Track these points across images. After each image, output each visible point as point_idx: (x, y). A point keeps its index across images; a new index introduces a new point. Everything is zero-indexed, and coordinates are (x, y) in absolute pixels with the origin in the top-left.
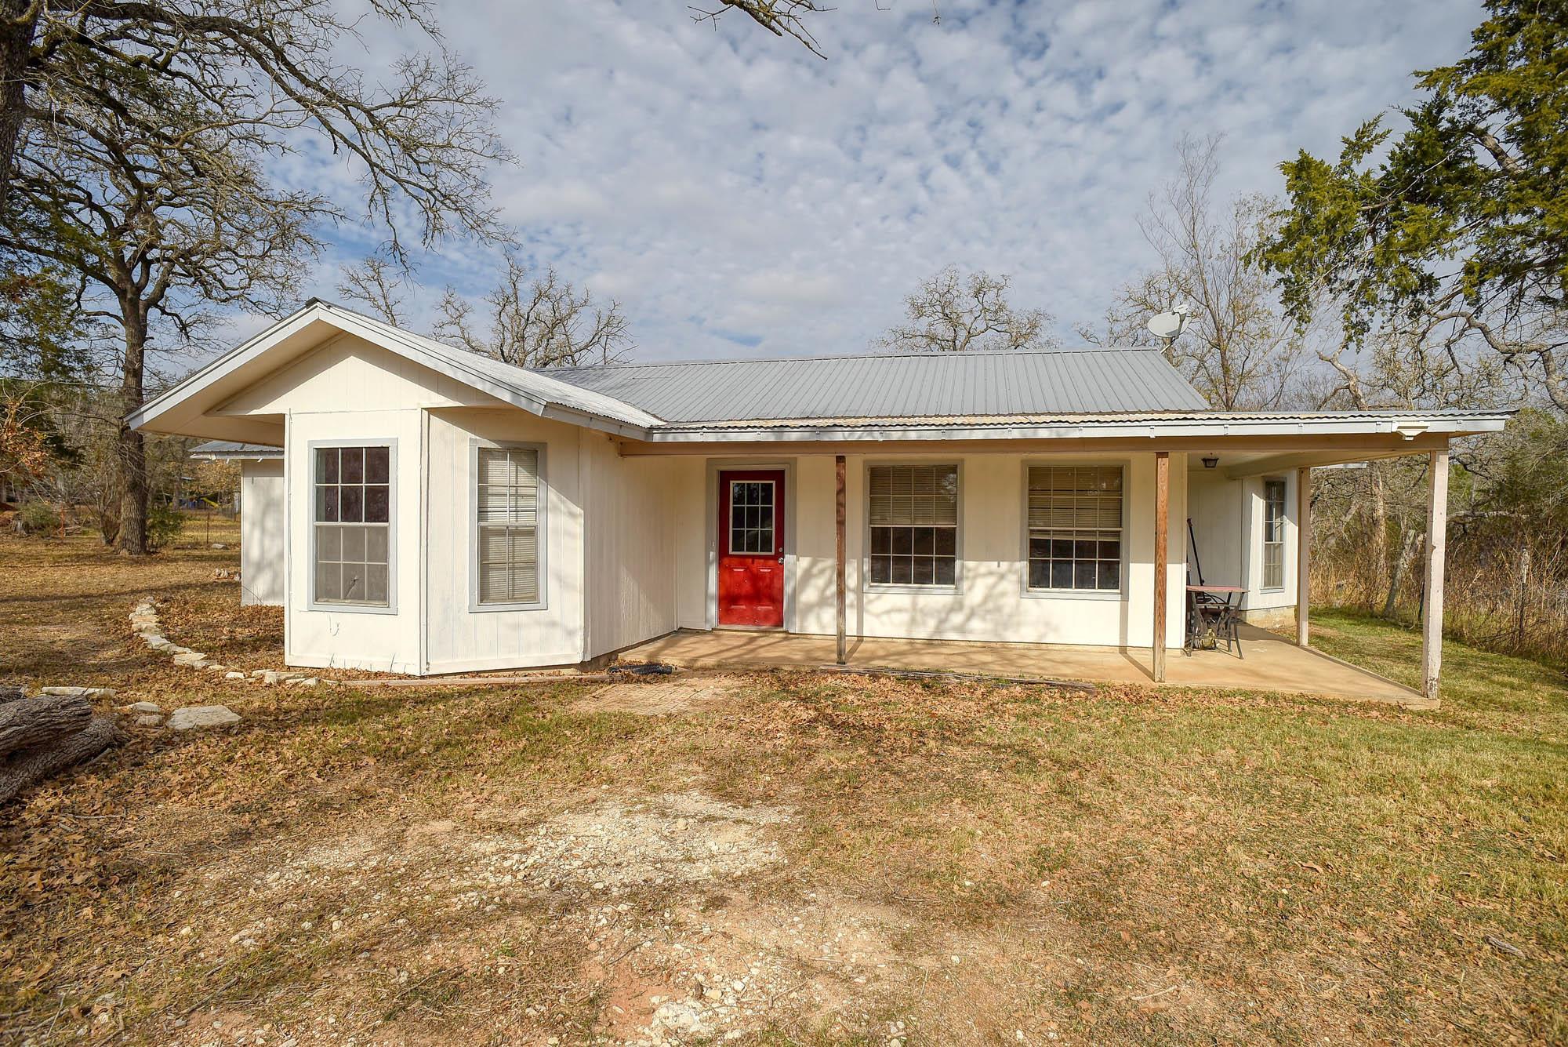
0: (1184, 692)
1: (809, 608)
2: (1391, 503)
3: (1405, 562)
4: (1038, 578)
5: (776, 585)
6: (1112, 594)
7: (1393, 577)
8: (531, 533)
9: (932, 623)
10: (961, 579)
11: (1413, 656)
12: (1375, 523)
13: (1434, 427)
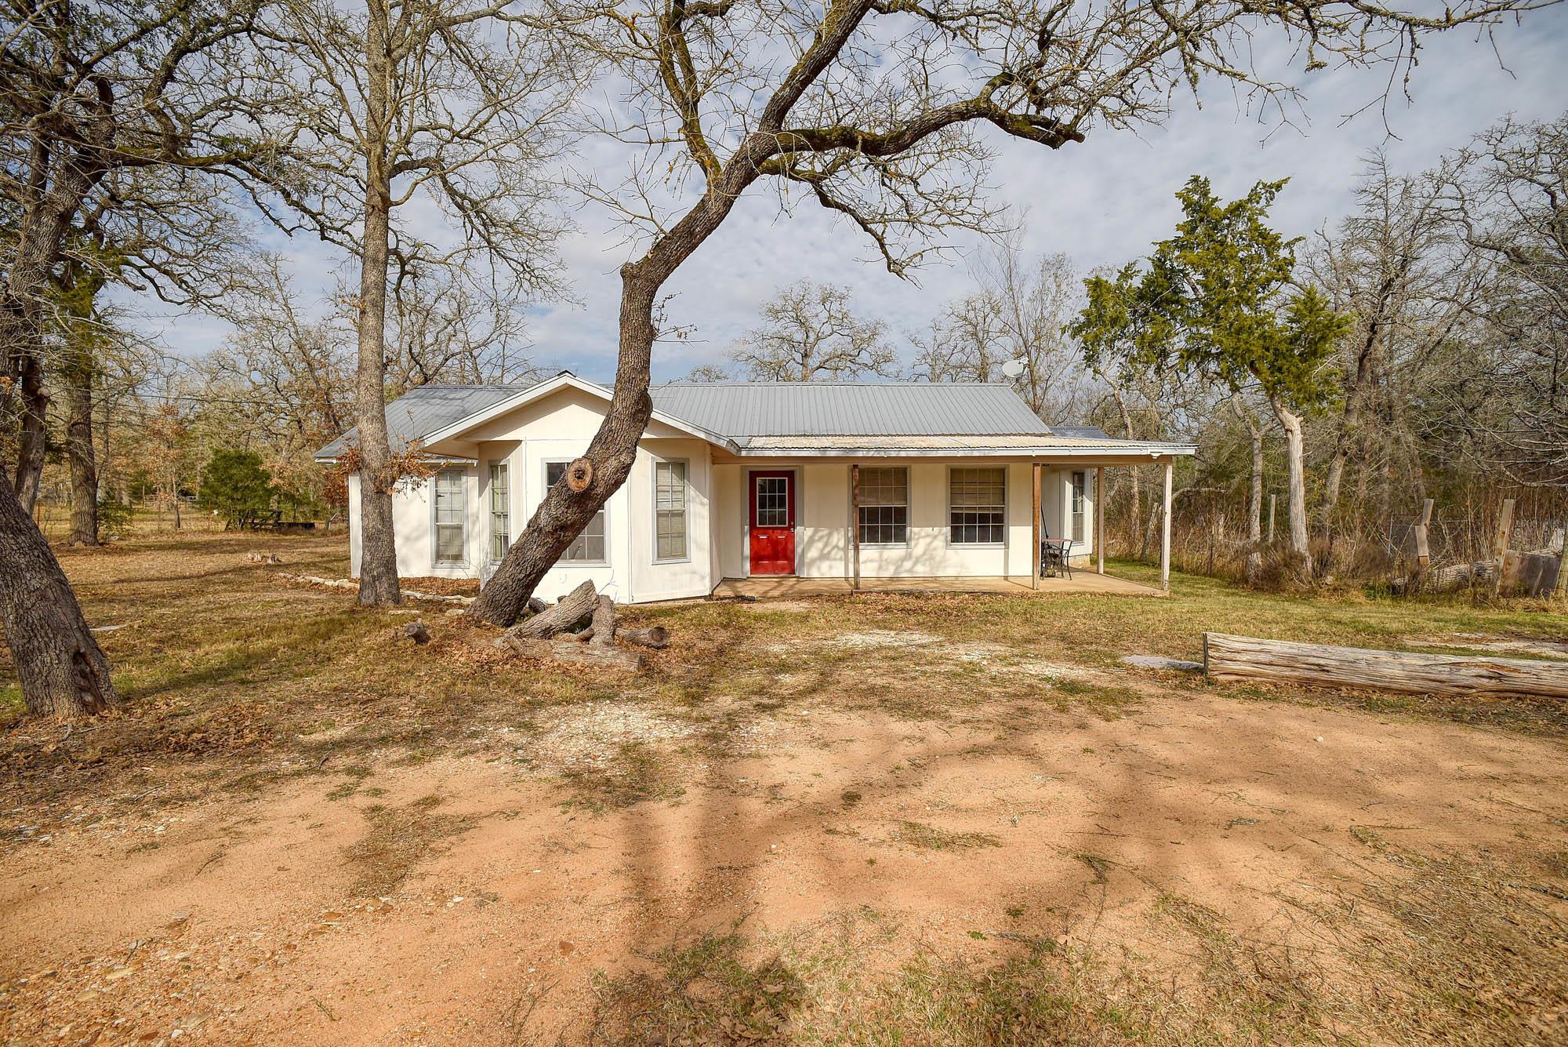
0: (1051, 594)
1: (813, 561)
2: (1142, 481)
3: (1152, 526)
4: (956, 537)
5: (790, 547)
6: (1000, 545)
7: (1144, 536)
8: (681, 514)
9: (892, 569)
10: (910, 539)
11: (1156, 579)
12: (1132, 497)
13: (1166, 452)
